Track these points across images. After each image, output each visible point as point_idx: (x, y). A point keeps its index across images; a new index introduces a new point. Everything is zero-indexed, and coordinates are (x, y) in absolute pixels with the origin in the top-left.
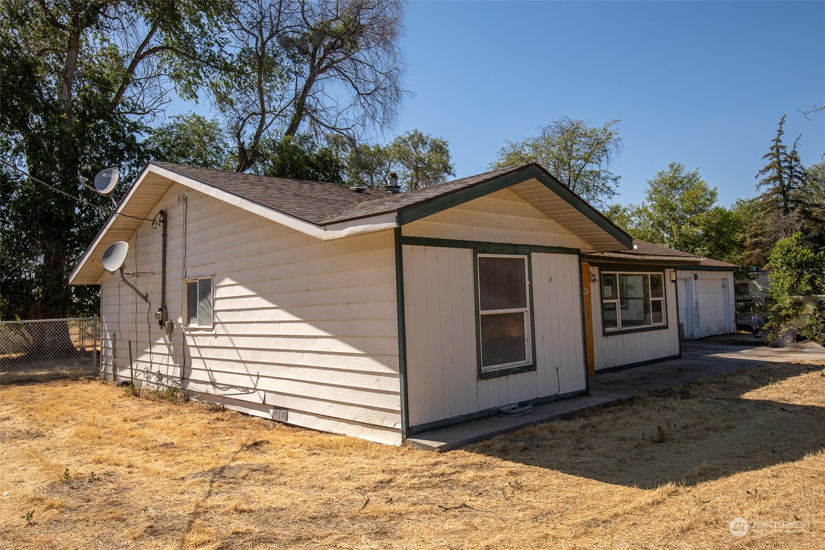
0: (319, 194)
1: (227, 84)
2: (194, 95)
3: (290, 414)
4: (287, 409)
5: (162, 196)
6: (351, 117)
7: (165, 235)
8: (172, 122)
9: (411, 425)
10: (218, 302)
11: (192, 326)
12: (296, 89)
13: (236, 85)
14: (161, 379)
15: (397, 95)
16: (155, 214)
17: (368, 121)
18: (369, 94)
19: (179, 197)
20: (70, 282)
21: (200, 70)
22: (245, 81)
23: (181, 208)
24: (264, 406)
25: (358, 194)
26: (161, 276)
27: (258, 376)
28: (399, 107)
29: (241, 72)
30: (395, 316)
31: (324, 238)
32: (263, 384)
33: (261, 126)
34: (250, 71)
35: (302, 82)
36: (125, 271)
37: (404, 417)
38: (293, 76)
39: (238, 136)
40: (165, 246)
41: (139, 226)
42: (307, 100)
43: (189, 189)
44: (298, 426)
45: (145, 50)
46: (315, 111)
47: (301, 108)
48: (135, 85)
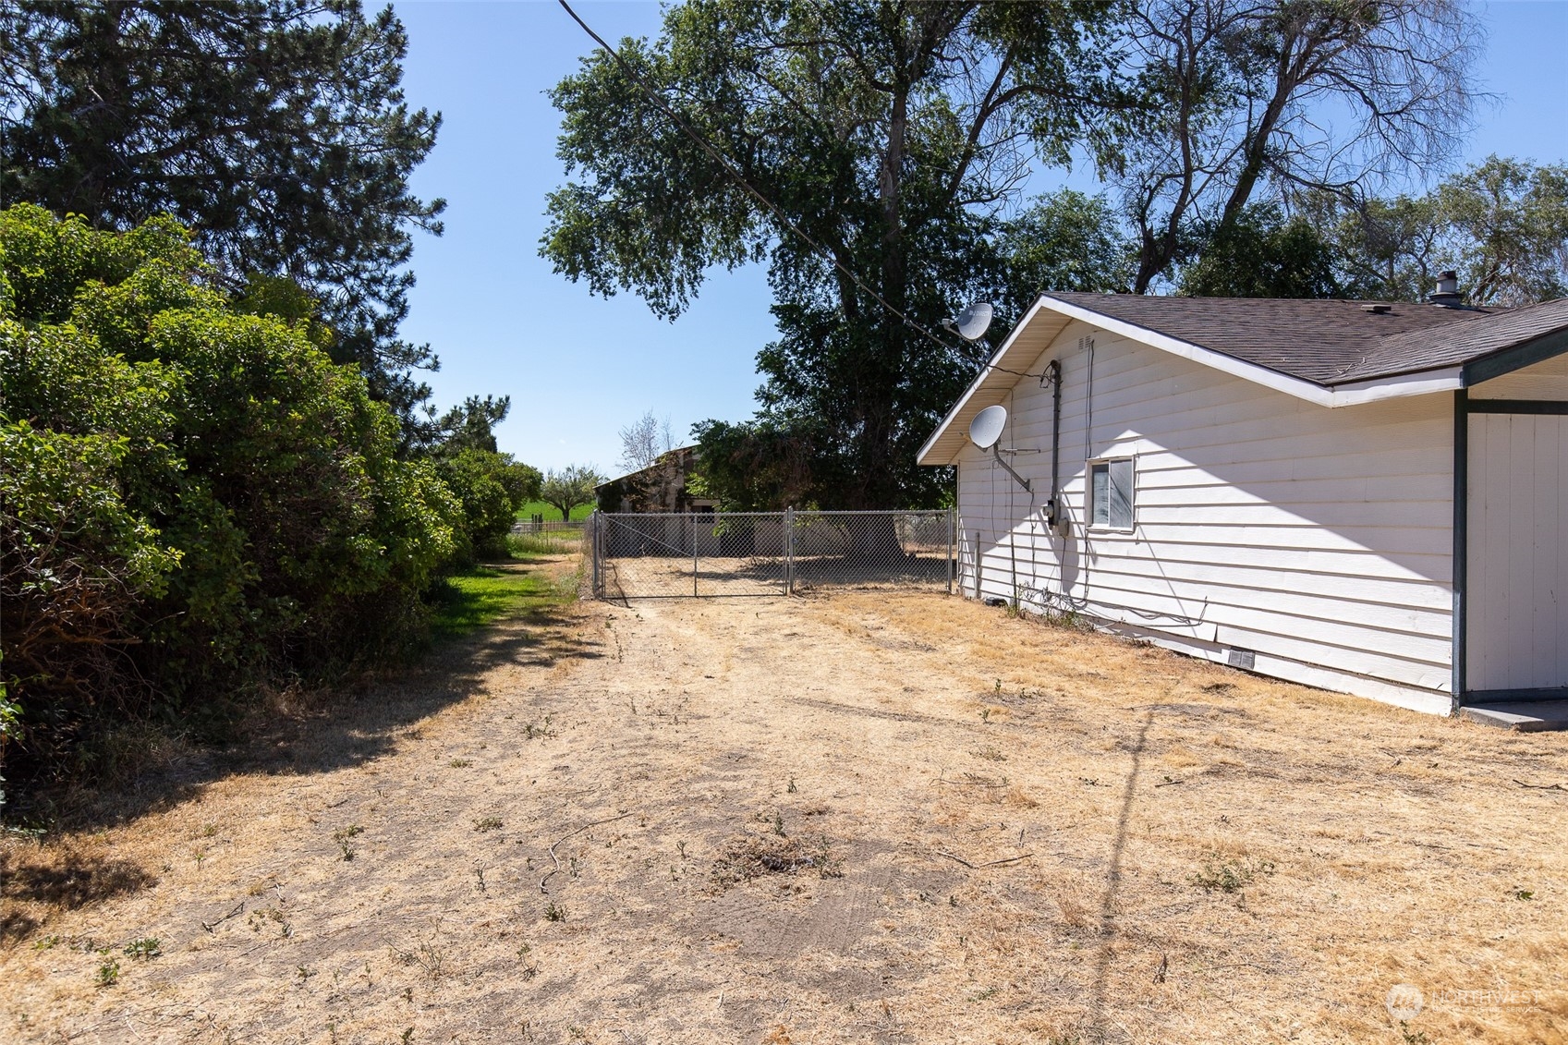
0: (1308, 325)
1: (1119, 130)
2: (1066, 159)
3: (1257, 658)
4: (1254, 651)
5: (1052, 341)
6: (1358, 159)
7: (1057, 396)
8: (1032, 206)
9: (1469, 688)
10: (1139, 494)
11: (1096, 526)
12: (1249, 122)
13: (1135, 130)
14: (1049, 599)
15: (1462, 105)
16: (1043, 366)
17: (1394, 163)
18: (1398, 113)
19: (1081, 341)
20: (919, 460)
21: (1076, 115)
22: (1152, 119)
23: (1084, 357)
24: (1215, 645)
25: (1377, 316)
26: (1051, 454)
27: (1206, 602)
28: (1465, 127)
29: (1145, 105)
30: (1449, 521)
31: (1331, 405)
32: (1213, 613)
33: (1183, 198)
34: (1160, 100)
35: (1260, 108)
36: (1000, 447)
37: (1457, 675)
38: (1243, 99)
39: (1142, 220)
40: (1057, 411)
41: (1017, 383)
42: (1270, 141)
43: (1096, 329)
44: (1271, 677)
45: (994, 98)
46: (1285, 156)
47: (1258, 155)
48: (981, 157)
